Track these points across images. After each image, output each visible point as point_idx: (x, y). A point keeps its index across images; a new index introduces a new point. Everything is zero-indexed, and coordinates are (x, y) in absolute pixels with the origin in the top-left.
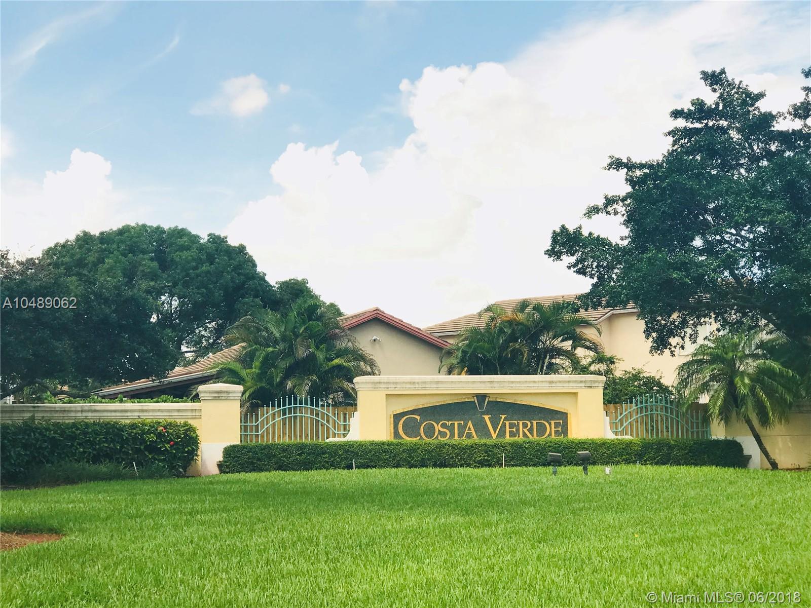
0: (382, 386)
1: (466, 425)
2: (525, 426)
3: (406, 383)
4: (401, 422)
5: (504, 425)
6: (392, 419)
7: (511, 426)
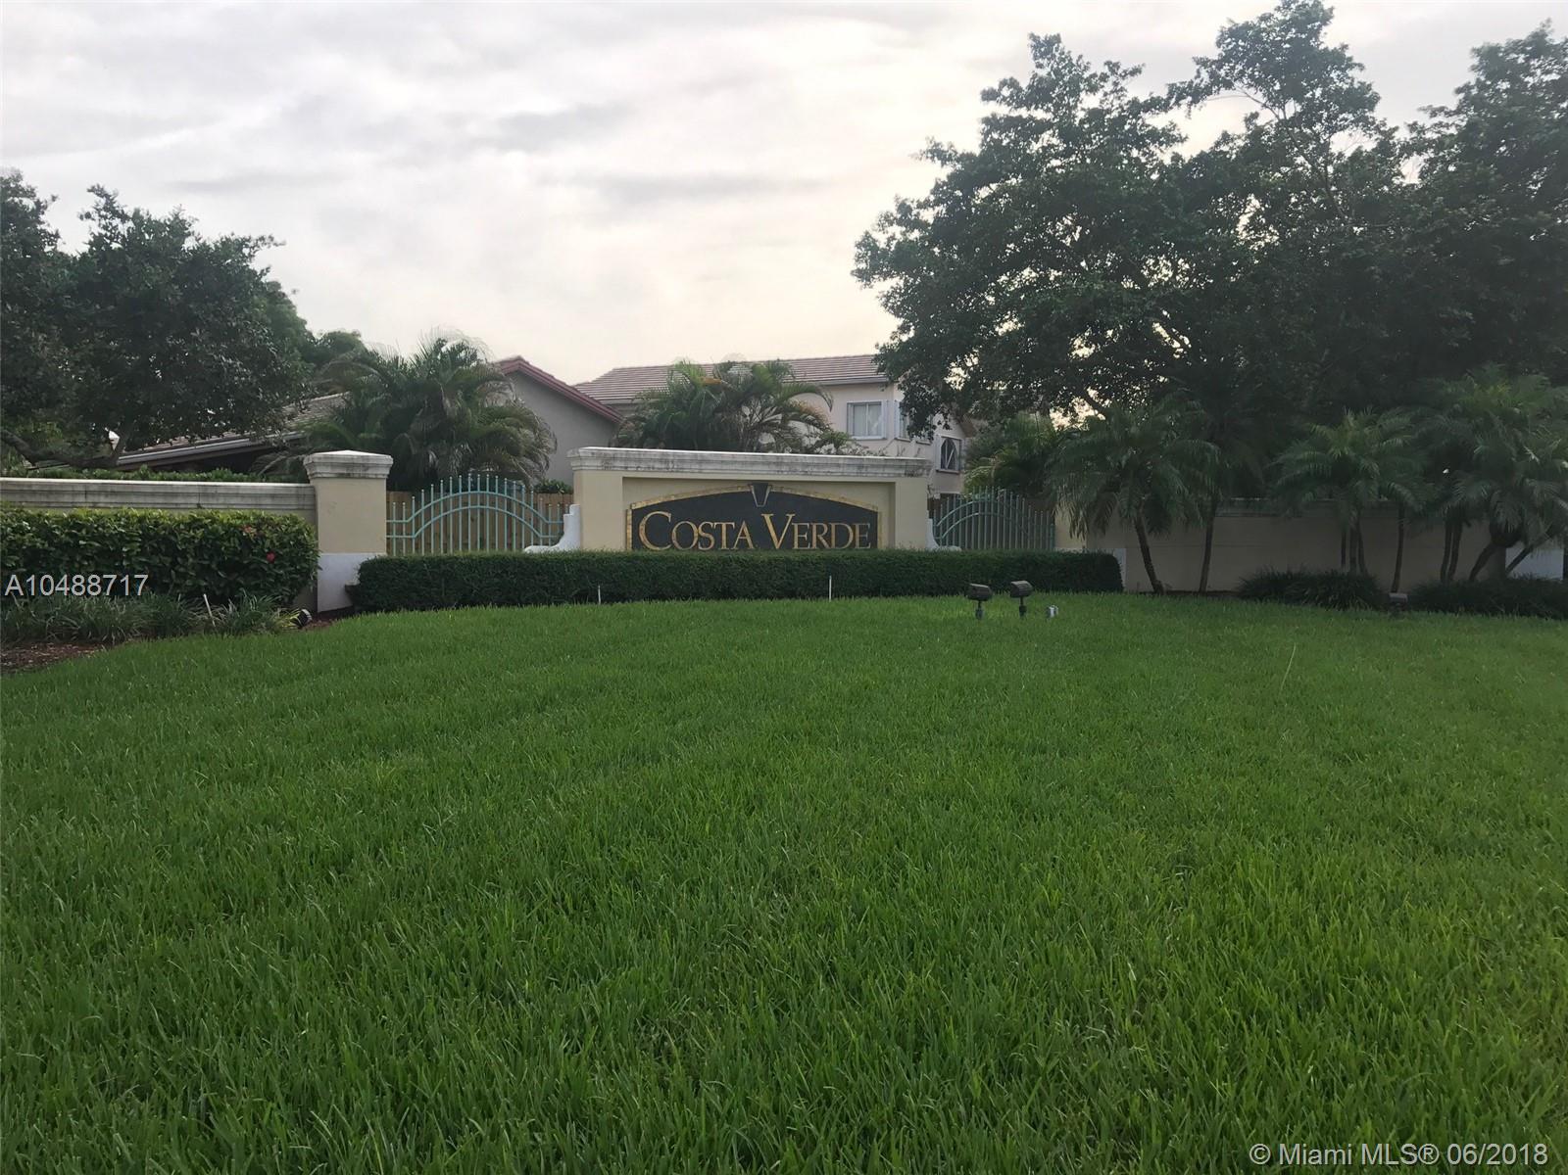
0: (618, 464)
1: (738, 527)
2: (820, 530)
3: (655, 460)
4: (644, 522)
5: (791, 528)
6: (630, 517)
7: (802, 530)
